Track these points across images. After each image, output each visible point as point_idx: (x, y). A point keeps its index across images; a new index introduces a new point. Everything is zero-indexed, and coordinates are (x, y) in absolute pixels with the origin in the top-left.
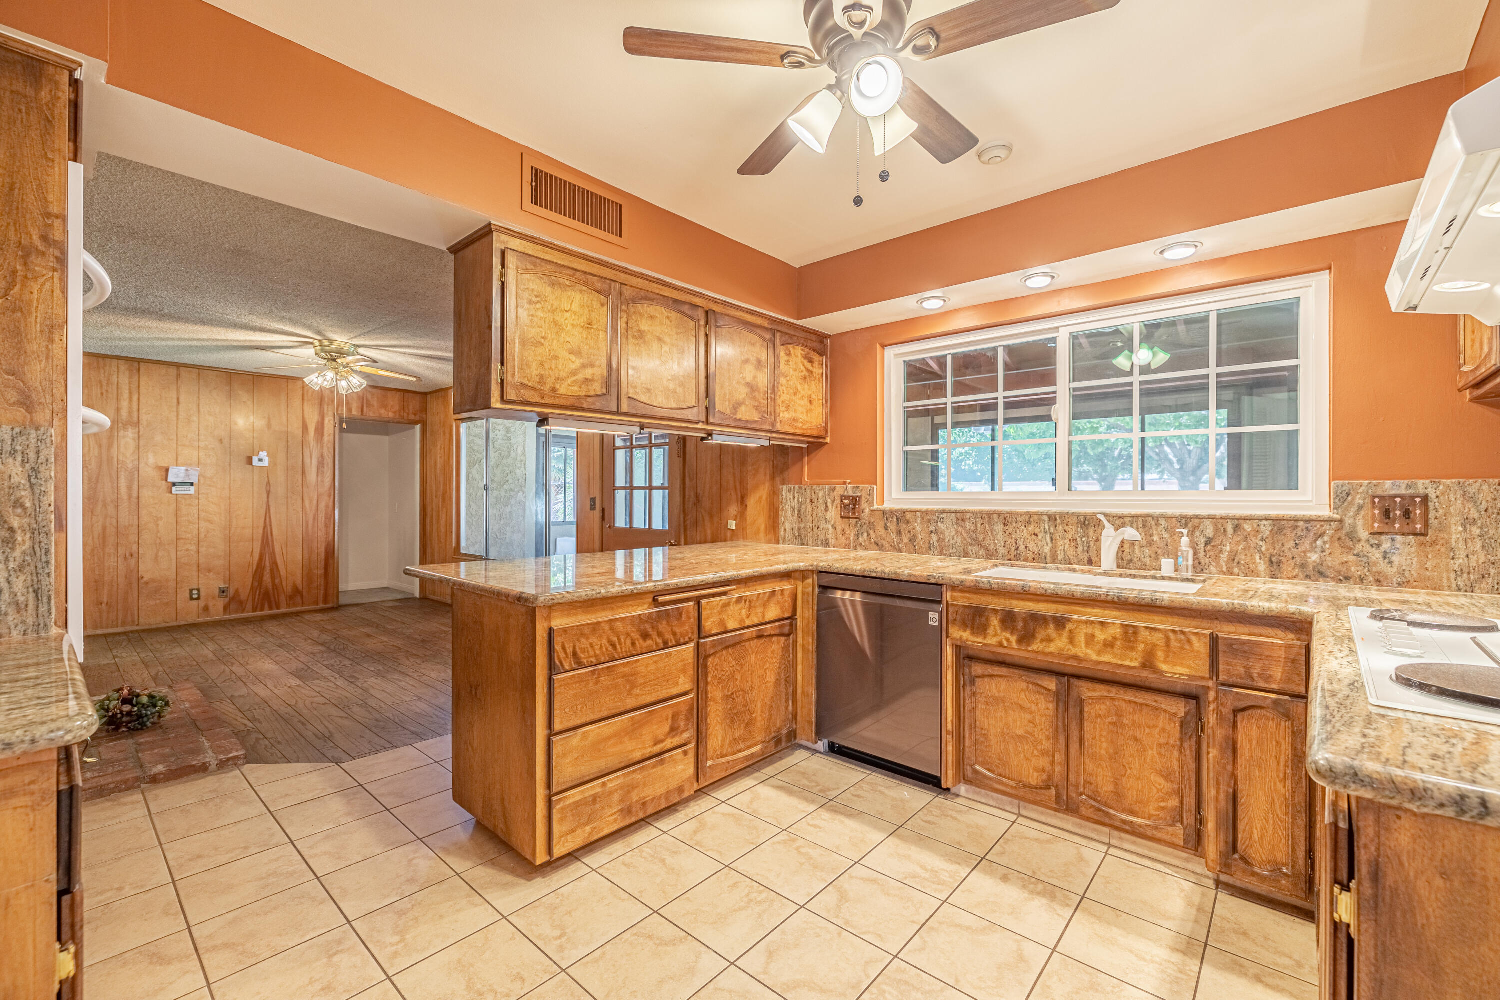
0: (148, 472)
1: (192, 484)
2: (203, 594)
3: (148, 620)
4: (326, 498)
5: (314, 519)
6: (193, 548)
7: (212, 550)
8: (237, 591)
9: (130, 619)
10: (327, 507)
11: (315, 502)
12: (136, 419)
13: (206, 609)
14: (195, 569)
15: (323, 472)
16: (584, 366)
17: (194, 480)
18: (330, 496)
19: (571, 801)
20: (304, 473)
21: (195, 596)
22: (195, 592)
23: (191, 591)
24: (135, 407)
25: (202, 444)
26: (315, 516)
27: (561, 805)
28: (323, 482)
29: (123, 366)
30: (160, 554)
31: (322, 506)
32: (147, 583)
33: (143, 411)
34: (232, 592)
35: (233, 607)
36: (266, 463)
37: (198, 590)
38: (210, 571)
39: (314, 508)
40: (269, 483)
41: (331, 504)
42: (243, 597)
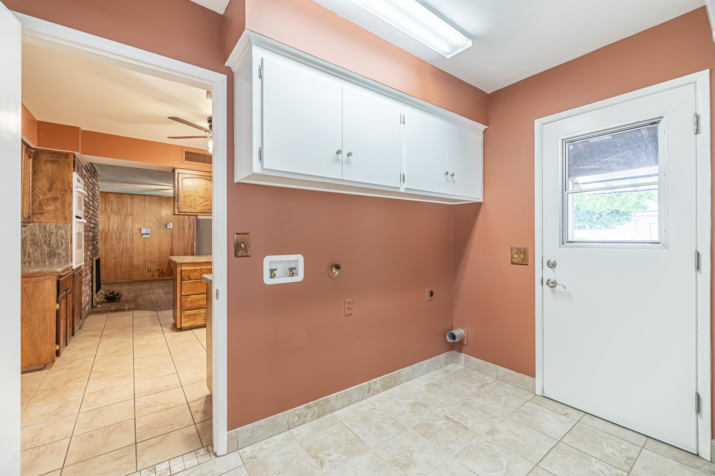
0: (136, 230)
1: (148, 234)
2: (152, 270)
3: (135, 278)
4: (191, 238)
5: (187, 246)
6: (149, 255)
7: (154, 256)
8: (162, 270)
9: (130, 278)
10: (192, 241)
11: (188, 240)
12: (132, 213)
13: (153, 275)
14: (149, 262)
15: (190, 230)
16: (205, 201)
17: (149, 232)
18: (193, 238)
19: (188, 313)
20: (184, 230)
21: (149, 271)
22: (149, 270)
23: (148, 269)
24: (132, 209)
25: (152, 221)
26: (188, 244)
27: (184, 314)
28: (190, 233)
29: (128, 196)
30: (139, 257)
31: (190, 241)
32: (135, 266)
33: (134, 211)
34: (161, 270)
35: (161, 275)
36: (171, 227)
37: (150, 269)
38: (154, 263)
39: (187, 242)
40: (172, 234)
41: (193, 241)
42: (165, 271)
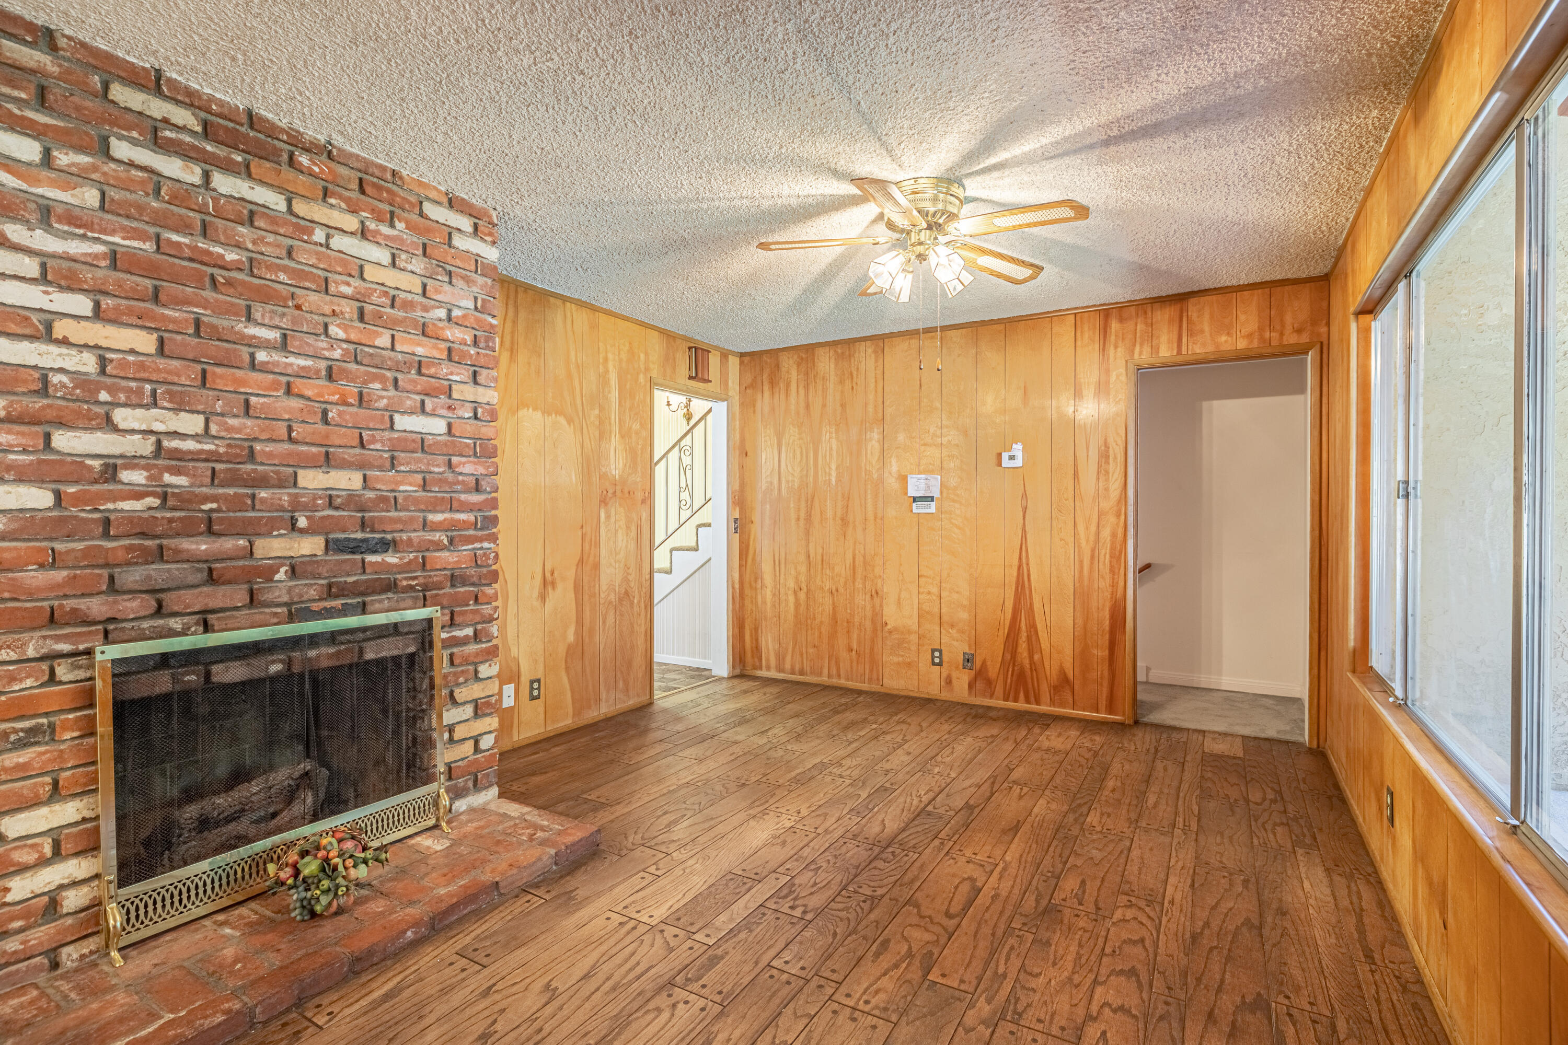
0: (891, 484)
1: (932, 499)
2: (945, 658)
3: (895, 683)
4: (1112, 519)
5: (1092, 557)
6: (935, 590)
7: (955, 596)
8: (984, 663)
9: (875, 676)
10: (1114, 535)
11: (1093, 528)
12: (880, 415)
13: (949, 681)
14: (937, 620)
15: (1107, 472)
17: (936, 493)
18: (1118, 516)
20: (1076, 475)
21: (937, 660)
22: (937, 654)
23: (933, 651)
24: (880, 400)
25: (945, 440)
26: (1093, 550)
28: (1107, 489)
29: (870, 348)
30: (903, 596)
31: (1106, 533)
32: (890, 632)
33: (887, 403)
34: (978, 663)
35: (979, 685)
36: (1019, 462)
37: (940, 651)
38: (952, 626)
39: (1092, 538)
40: (1025, 495)
41: (1120, 531)
42: (992, 673)
